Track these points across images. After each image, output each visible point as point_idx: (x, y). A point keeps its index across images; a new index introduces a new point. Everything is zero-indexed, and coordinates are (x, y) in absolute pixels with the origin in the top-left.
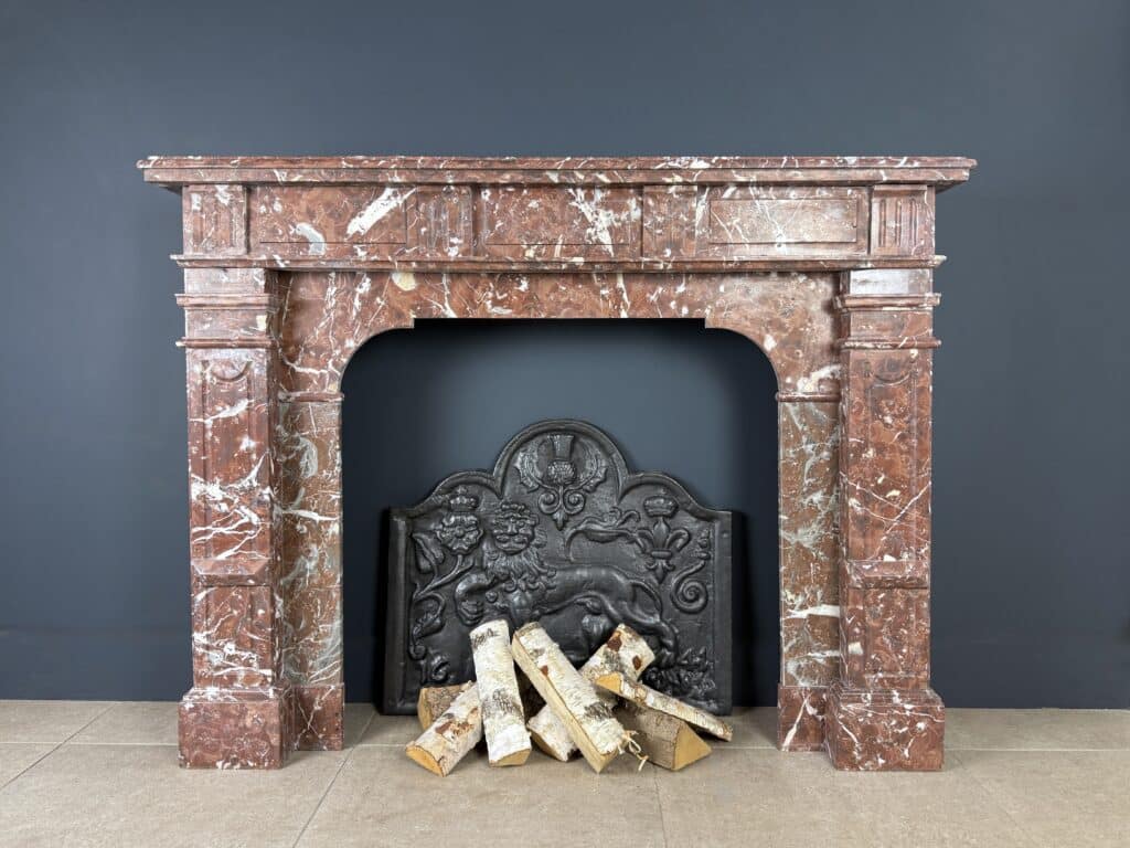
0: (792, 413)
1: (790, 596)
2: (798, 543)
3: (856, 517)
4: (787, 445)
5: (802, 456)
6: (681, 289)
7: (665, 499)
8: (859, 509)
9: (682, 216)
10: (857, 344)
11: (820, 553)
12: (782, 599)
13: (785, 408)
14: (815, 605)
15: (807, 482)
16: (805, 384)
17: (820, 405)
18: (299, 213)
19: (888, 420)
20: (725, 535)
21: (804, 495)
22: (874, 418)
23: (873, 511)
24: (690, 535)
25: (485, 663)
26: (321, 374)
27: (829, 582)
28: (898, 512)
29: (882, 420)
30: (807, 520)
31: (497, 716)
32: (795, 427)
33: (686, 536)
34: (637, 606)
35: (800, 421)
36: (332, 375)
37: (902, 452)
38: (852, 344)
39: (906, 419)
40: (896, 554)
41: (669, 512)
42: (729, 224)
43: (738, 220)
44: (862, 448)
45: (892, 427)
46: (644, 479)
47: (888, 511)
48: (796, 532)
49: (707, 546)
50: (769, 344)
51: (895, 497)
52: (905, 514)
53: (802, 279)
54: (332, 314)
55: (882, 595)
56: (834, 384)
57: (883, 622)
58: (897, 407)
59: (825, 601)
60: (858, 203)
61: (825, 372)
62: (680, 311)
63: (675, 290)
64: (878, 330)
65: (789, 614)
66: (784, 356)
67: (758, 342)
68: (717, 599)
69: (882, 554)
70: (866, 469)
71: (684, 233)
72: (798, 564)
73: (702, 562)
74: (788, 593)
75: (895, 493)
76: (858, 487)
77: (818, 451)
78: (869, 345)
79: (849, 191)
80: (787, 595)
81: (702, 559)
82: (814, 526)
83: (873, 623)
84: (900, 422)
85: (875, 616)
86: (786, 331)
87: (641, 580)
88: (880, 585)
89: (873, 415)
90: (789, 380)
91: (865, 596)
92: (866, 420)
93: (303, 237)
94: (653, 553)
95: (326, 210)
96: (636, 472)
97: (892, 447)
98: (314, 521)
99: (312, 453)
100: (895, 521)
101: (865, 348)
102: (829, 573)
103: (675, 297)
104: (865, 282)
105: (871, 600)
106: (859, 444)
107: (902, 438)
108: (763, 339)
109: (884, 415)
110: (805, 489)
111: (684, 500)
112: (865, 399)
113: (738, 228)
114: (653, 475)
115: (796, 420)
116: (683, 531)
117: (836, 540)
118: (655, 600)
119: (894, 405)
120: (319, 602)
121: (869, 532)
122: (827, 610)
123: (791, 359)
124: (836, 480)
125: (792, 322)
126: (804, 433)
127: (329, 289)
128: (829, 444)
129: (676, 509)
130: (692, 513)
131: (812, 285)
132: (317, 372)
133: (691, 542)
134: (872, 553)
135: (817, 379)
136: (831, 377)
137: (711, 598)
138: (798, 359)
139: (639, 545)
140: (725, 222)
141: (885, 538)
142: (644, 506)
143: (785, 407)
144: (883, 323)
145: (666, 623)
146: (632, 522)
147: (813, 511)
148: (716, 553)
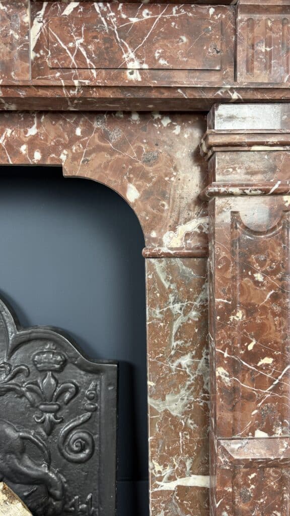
0: (158, 270)
1: (158, 468)
2: (166, 411)
3: (223, 389)
4: (153, 305)
5: (169, 317)
6: (33, 131)
7: (53, 354)
8: (227, 379)
9: (11, 32)
10: (223, 190)
11: (190, 421)
12: (150, 471)
13: (152, 265)
14: (184, 476)
15: (174, 344)
16: (171, 238)
17: (187, 261)
19: (259, 277)
20: (110, 388)
21: (172, 358)
22: (243, 276)
23: (243, 382)
24: (77, 388)
27: (198, 451)
28: (271, 381)
29: (253, 278)
30: (175, 386)
32: (161, 286)
33: (73, 390)
34: (26, 457)
35: (167, 279)
37: (274, 314)
38: (216, 189)
39: (279, 276)
40: (269, 430)
41: (57, 366)
42: (71, 45)
43: (82, 40)
44: (229, 310)
45: (263, 285)
46: (34, 335)
47: (259, 382)
48: (164, 399)
49: (94, 399)
50: (132, 195)
51: (267, 365)
52: (279, 384)
53: (166, 122)
55: (253, 476)
56: (202, 239)
57: (254, 504)
58: (268, 262)
59: (194, 472)
60: (222, 23)
61: (192, 226)
62: (32, 157)
63: (26, 132)
64: (247, 173)
65: (157, 486)
66: (149, 208)
67: (121, 193)
68: (103, 450)
69: (252, 431)
70: (234, 333)
71: (16, 54)
72: (166, 433)
73: (89, 414)
74: (156, 464)
75: (268, 360)
76: (226, 355)
77: (186, 311)
78: (236, 190)
79: (212, 11)
80: (154, 466)
81: (88, 410)
82: (183, 392)
83: (242, 506)
84: (273, 280)
85: (245, 499)
86: (149, 180)
87: (29, 433)
88: (251, 465)
89: (241, 272)
90: (154, 234)
91: (234, 477)
92: (234, 278)
94: (42, 407)
96: (25, 328)
97: (264, 308)
100: (267, 392)
101: (232, 194)
102: (198, 442)
103: (24, 140)
104: (231, 118)
105: (241, 481)
106: (226, 304)
107: (275, 298)
108: (125, 189)
109: (254, 272)
110: (173, 352)
111: (71, 354)
112: (233, 253)
113: (82, 49)
114: (41, 331)
115: (162, 277)
116: (72, 385)
117: (206, 406)
118: (44, 452)
119: (265, 260)
121: (238, 406)
122: (197, 481)
123: (155, 211)
124: (205, 343)
125: (156, 171)
126: (171, 291)
128: (197, 303)
129: (65, 363)
130: (80, 366)
131: (177, 130)
133: (79, 395)
134: (242, 429)
135: (183, 234)
136: (198, 231)
137: (97, 448)
138: (163, 211)
139: (28, 399)
140: (66, 43)
141: (256, 411)
142: (34, 361)
143: (150, 262)
144: (252, 165)
145: (53, 472)
146: (22, 378)
147: (182, 376)
148: (103, 406)
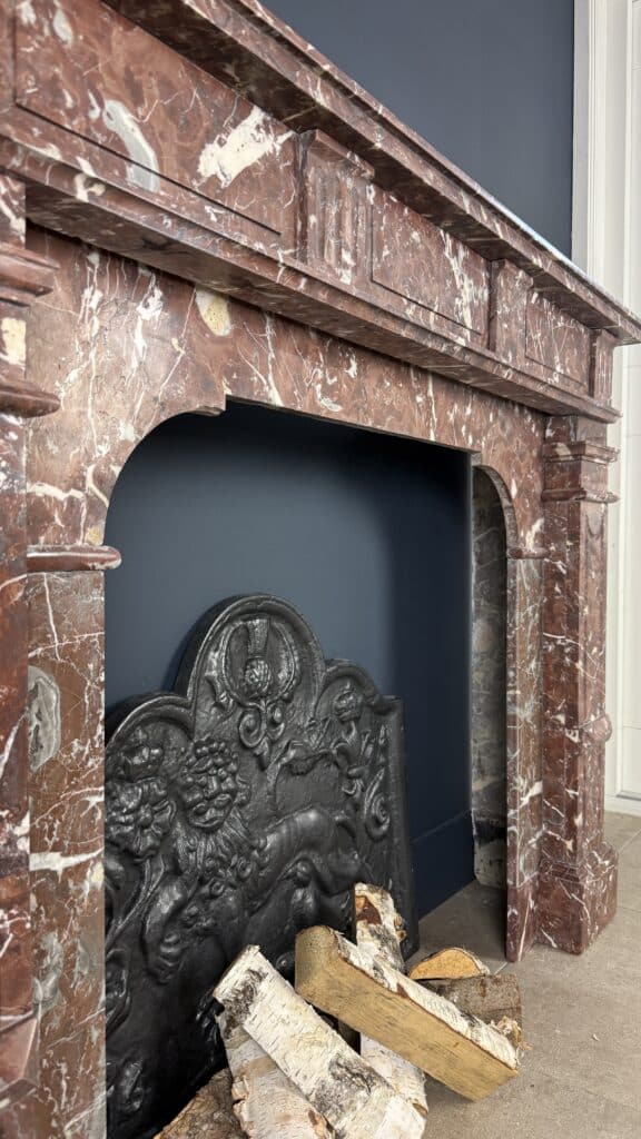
0: (523, 571)
1: (521, 782)
4: (520, 608)
6: (468, 411)
7: (354, 695)
11: (536, 726)
12: (517, 788)
13: (520, 566)
14: (533, 786)
16: (529, 539)
17: (535, 562)
18: (112, 74)
21: (528, 663)
25: (280, 1028)
26: (71, 500)
27: (539, 756)
31: (359, 1105)
32: (524, 588)
36: (93, 503)
42: (535, 337)
43: (540, 334)
50: (514, 491)
53: (529, 418)
54: (92, 355)
56: (542, 539)
59: (537, 779)
61: (538, 526)
62: (467, 440)
63: (465, 411)
65: (521, 803)
66: (521, 505)
73: (384, 769)
74: (521, 779)
77: (534, 613)
81: (382, 765)
82: (531, 697)
86: (521, 476)
87: (342, 814)
90: (522, 533)
93: (119, 142)
94: (351, 772)
95: (163, 97)
98: (53, 874)
99: (48, 702)
103: (464, 420)
105: (586, 766)
108: (510, 482)
110: (528, 658)
112: (585, 553)
114: (346, 665)
115: (524, 579)
117: (541, 709)
120: (64, 1070)
121: (586, 694)
122: (538, 788)
123: (523, 509)
126: (528, 593)
127: (87, 292)
128: (538, 605)
129: (362, 706)
130: (373, 709)
131: (534, 427)
132: (61, 496)
133: (375, 747)
135: (534, 534)
136: (541, 531)
137: (394, 813)
138: (527, 509)
139: (338, 765)
142: (336, 710)
143: (513, 563)
144: (593, 474)
146: (329, 735)
147: (531, 681)
